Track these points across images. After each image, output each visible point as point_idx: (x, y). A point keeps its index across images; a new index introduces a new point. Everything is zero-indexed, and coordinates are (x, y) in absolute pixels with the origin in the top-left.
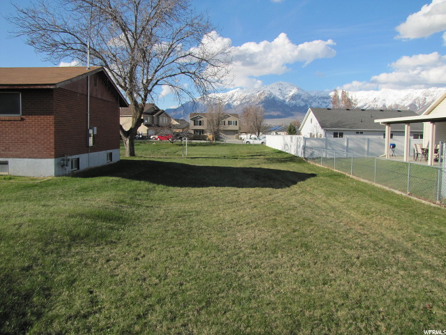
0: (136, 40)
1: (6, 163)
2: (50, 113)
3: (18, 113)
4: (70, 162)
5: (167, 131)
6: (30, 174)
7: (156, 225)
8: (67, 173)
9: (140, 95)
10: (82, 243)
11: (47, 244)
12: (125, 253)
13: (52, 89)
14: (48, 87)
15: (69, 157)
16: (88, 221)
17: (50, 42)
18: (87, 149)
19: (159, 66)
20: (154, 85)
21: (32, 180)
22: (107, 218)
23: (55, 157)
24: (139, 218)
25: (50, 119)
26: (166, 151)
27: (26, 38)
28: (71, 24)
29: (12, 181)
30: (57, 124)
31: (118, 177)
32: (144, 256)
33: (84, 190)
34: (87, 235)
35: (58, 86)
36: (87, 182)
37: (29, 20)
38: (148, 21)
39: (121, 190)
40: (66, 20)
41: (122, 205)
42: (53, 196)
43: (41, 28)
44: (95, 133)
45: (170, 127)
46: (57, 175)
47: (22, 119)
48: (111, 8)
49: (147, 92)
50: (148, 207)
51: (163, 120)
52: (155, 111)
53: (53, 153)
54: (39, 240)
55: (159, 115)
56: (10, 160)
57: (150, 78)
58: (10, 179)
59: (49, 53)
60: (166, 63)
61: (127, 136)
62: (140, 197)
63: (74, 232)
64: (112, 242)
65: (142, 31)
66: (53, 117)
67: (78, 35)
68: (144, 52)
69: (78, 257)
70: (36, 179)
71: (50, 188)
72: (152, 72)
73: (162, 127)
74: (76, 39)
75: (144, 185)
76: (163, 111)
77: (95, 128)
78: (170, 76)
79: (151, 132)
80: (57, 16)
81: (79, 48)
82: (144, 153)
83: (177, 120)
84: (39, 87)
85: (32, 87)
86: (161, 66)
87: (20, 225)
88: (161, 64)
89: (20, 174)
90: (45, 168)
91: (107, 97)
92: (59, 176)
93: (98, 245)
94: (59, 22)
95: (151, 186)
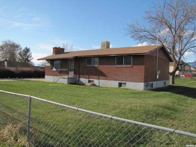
0: (176, 32)
1: (125, 84)
2: (143, 65)
3: (131, 65)
4: (149, 85)
5: (189, 73)
6: (134, 88)
7: (192, 114)
8: (148, 89)
9: (178, 56)
10: (160, 117)
11: (147, 115)
12: (179, 124)
13: (144, 55)
14: (143, 54)
15: (149, 83)
16: (162, 109)
17: (139, 36)
18: (156, 80)
19: (187, 43)
20: (185, 51)
21: (135, 91)
22: (169, 108)
23: (144, 82)
24: (183, 111)
25: (143, 67)
26: (189, 82)
27: (130, 35)
28: (147, 28)
29: (128, 90)
30: (145, 69)
31: (170, 92)
32: (188, 127)
33: (157, 96)
34: (162, 114)
35: (147, 54)
36: (157, 93)
37: (132, 28)
38: (181, 23)
39: (173, 98)
40: (145, 27)
41: (174, 104)
42: (145, 98)
43: (136, 31)
44: (160, 73)
45: (191, 71)
46: (144, 90)
47: (132, 67)
48: (164, 19)
49: (181, 55)
50: (186, 106)
51: (187, 68)
52: (183, 64)
53: (143, 81)
54: (144, 113)
55: (185, 65)
56: (127, 83)
57: (182, 48)
58: (127, 90)
59: (139, 40)
60: (190, 41)
61: (171, 75)
62: (182, 102)
63: (157, 112)
64: (172, 118)
65: (178, 28)
66: (144, 66)
67: (150, 32)
68: (180, 37)
69: (160, 122)
70: (136, 91)
71: (143, 94)
72: (183, 46)
73: (187, 71)
74: (149, 34)
75: (182, 97)
76: (187, 64)
77: (160, 71)
78: (193, 47)
79: (180, 73)
80: (142, 25)
81: (151, 37)
82: (178, 83)
83: (194, 68)
84: (140, 54)
85: (137, 55)
86: (188, 43)
87: (137, 107)
88: (188, 41)
89: (130, 88)
90: (140, 86)
91: (164, 58)
92: (145, 90)
93: (167, 119)
94: (143, 28)
95: (186, 97)
